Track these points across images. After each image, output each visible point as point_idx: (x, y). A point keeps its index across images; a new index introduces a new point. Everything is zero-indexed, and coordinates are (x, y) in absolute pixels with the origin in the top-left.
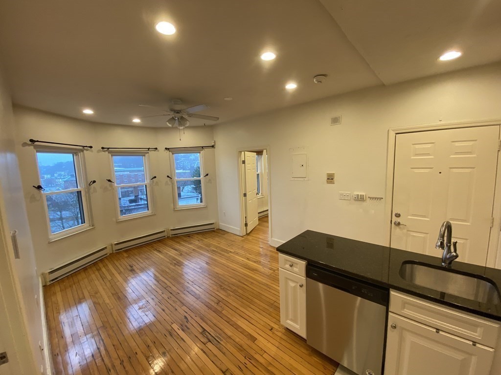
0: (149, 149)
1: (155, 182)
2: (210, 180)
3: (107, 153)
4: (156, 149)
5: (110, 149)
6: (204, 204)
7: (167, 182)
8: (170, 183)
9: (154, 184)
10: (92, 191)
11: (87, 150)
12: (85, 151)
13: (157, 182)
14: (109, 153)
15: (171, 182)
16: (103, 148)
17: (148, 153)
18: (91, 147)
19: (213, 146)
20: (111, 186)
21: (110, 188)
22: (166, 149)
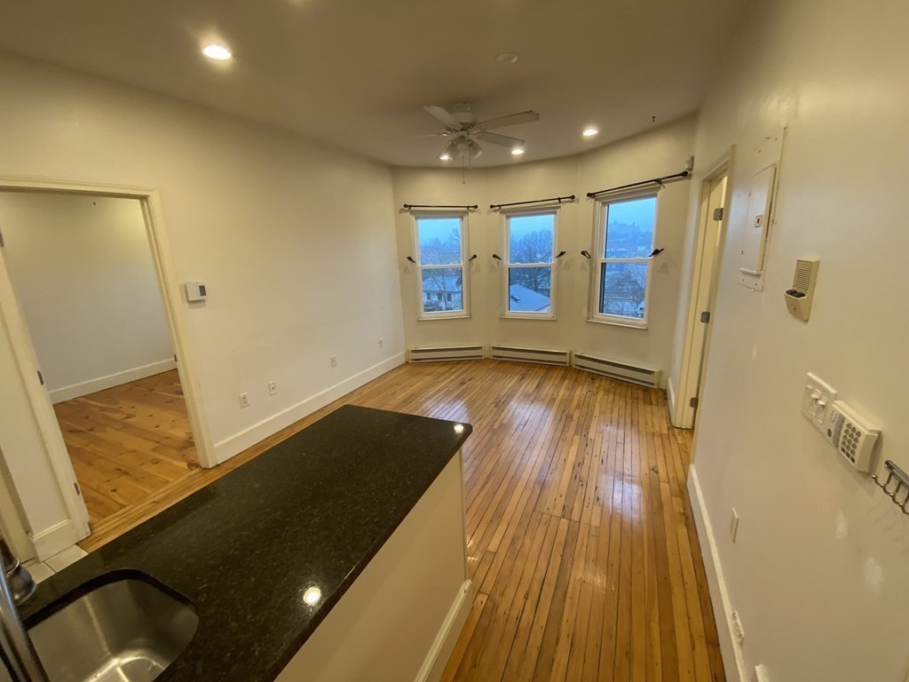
0: (559, 199)
1: (564, 262)
2: (664, 266)
3: (498, 213)
4: (573, 197)
5: (502, 207)
6: (645, 322)
7: (583, 263)
8: (587, 266)
9: (562, 266)
10: (473, 268)
11: (473, 212)
12: (470, 213)
13: (567, 264)
14: (501, 213)
15: (591, 264)
16: (492, 207)
17: (559, 207)
18: (476, 207)
19: (685, 174)
20: (498, 263)
21: (497, 268)
22: (589, 195)
